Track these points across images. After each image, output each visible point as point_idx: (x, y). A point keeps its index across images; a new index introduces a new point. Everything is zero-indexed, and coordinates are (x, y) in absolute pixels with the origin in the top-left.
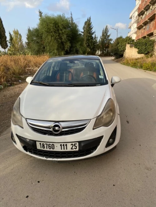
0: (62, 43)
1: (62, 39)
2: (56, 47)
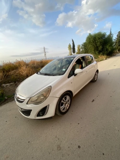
0: (97, 47)
1: (97, 45)
2: (93, 50)
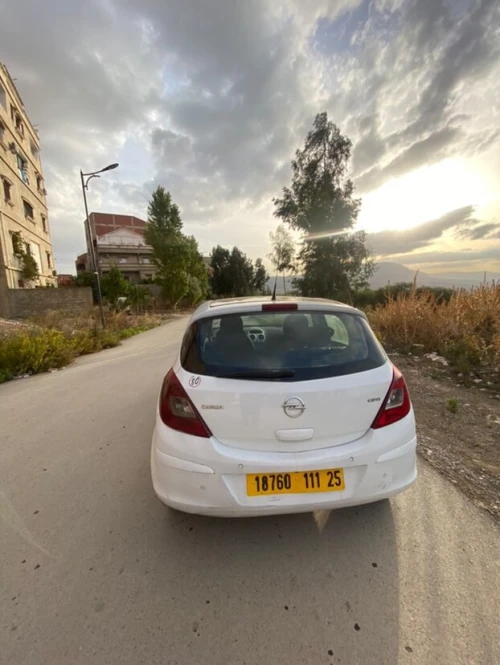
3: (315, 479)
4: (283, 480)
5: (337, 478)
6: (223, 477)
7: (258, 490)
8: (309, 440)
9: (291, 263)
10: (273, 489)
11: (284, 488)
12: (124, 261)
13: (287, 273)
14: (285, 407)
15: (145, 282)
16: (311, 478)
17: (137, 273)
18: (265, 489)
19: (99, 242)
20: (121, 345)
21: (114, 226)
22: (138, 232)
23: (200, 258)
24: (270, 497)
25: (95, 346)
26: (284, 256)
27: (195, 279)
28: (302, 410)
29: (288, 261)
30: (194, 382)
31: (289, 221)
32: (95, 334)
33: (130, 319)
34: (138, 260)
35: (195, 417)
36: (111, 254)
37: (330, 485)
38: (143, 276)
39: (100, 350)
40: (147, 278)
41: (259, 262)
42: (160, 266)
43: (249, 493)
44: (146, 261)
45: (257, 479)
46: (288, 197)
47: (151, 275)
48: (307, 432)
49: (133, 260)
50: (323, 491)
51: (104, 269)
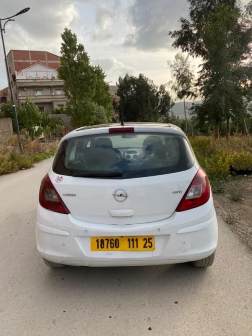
3: (135, 242)
4: (114, 242)
5: (149, 242)
6: (75, 238)
7: (98, 248)
8: (131, 217)
9: (191, 90)
10: (107, 247)
11: (115, 247)
12: (39, 93)
13: (188, 100)
14: (114, 195)
15: (58, 112)
16: (133, 241)
17: (51, 104)
18: (102, 247)
19: (17, 77)
20: (33, 167)
21: (31, 61)
22: (51, 66)
23: (107, 88)
24: (106, 252)
25: (13, 168)
26: (183, 82)
27: (102, 107)
28: (126, 197)
29: (189, 87)
30: (59, 180)
31: (187, 49)
32: (13, 158)
33: (44, 146)
34: (51, 92)
35: (59, 201)
36: (28, 87)
37: (145, 247)
38: (56, 107)
39: (17, 171)
40: (59, 108)
41: (162, 88)
42: (69, 97)
43: (92, 250)
44: (59, 92)
45: (97, 241)
46: (186, 26)
47: (63, 105)
48: (129, 212)
49: (47, 92)
50: (140, 251)
51: (22, 101)
